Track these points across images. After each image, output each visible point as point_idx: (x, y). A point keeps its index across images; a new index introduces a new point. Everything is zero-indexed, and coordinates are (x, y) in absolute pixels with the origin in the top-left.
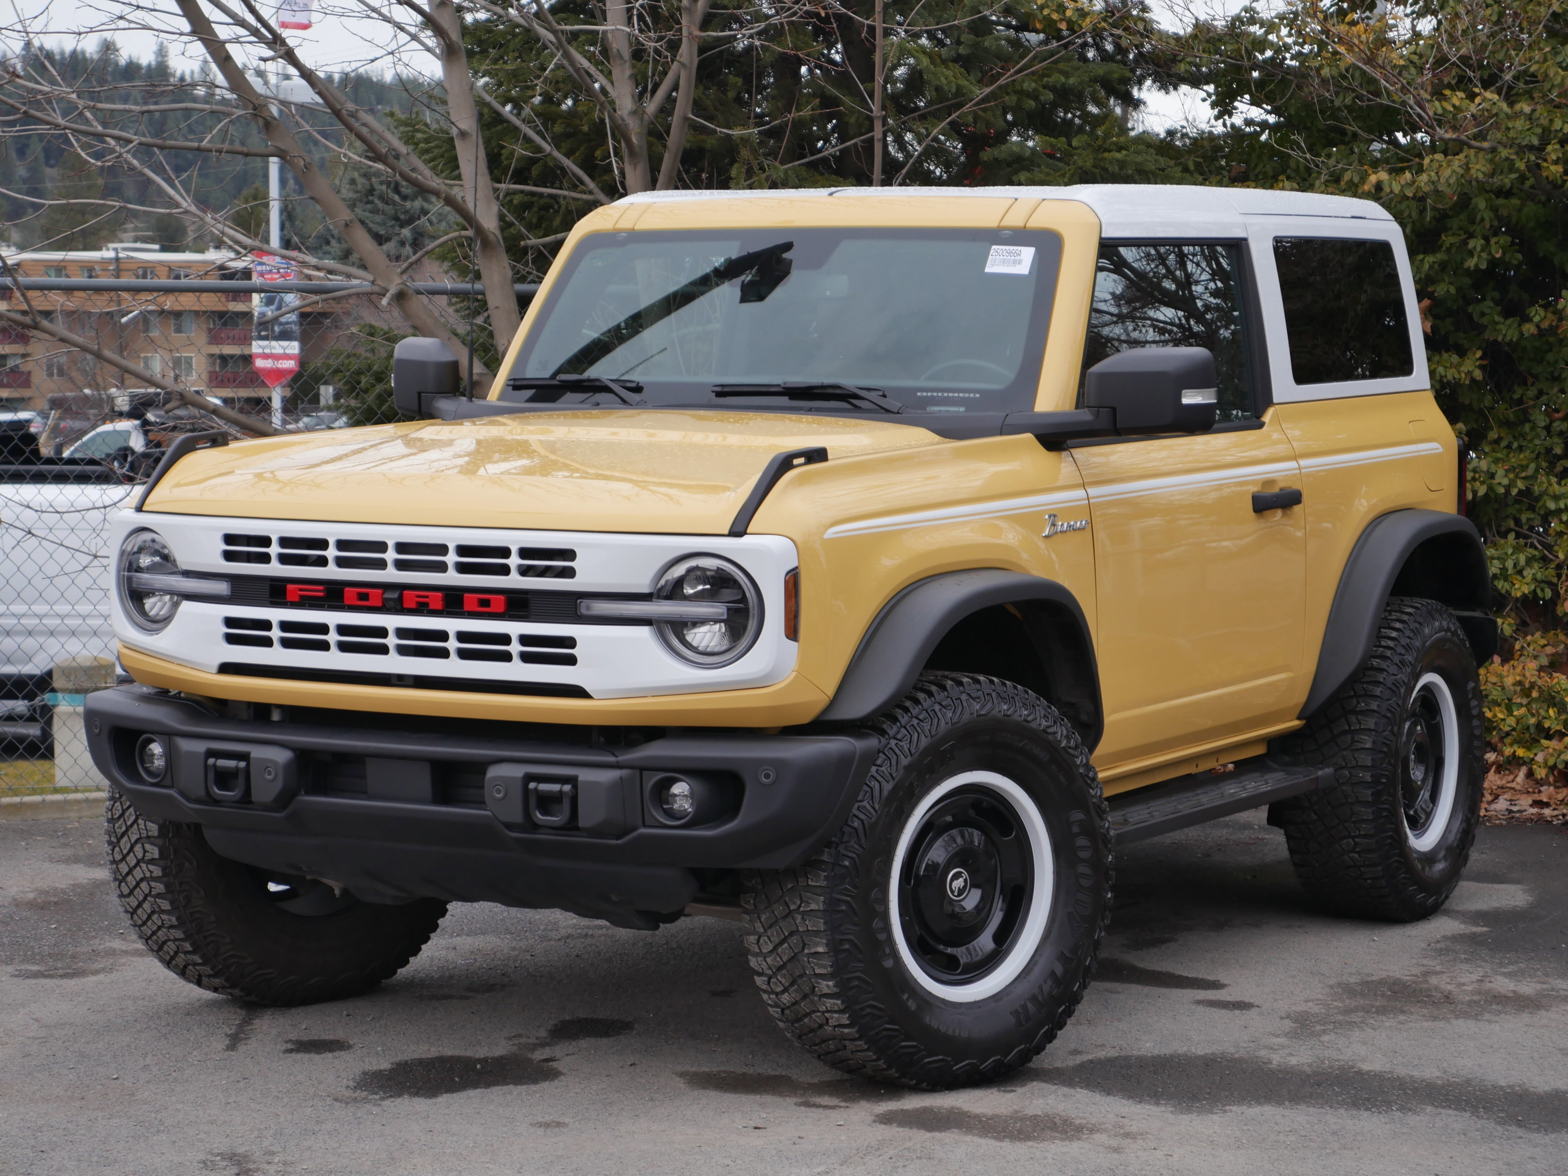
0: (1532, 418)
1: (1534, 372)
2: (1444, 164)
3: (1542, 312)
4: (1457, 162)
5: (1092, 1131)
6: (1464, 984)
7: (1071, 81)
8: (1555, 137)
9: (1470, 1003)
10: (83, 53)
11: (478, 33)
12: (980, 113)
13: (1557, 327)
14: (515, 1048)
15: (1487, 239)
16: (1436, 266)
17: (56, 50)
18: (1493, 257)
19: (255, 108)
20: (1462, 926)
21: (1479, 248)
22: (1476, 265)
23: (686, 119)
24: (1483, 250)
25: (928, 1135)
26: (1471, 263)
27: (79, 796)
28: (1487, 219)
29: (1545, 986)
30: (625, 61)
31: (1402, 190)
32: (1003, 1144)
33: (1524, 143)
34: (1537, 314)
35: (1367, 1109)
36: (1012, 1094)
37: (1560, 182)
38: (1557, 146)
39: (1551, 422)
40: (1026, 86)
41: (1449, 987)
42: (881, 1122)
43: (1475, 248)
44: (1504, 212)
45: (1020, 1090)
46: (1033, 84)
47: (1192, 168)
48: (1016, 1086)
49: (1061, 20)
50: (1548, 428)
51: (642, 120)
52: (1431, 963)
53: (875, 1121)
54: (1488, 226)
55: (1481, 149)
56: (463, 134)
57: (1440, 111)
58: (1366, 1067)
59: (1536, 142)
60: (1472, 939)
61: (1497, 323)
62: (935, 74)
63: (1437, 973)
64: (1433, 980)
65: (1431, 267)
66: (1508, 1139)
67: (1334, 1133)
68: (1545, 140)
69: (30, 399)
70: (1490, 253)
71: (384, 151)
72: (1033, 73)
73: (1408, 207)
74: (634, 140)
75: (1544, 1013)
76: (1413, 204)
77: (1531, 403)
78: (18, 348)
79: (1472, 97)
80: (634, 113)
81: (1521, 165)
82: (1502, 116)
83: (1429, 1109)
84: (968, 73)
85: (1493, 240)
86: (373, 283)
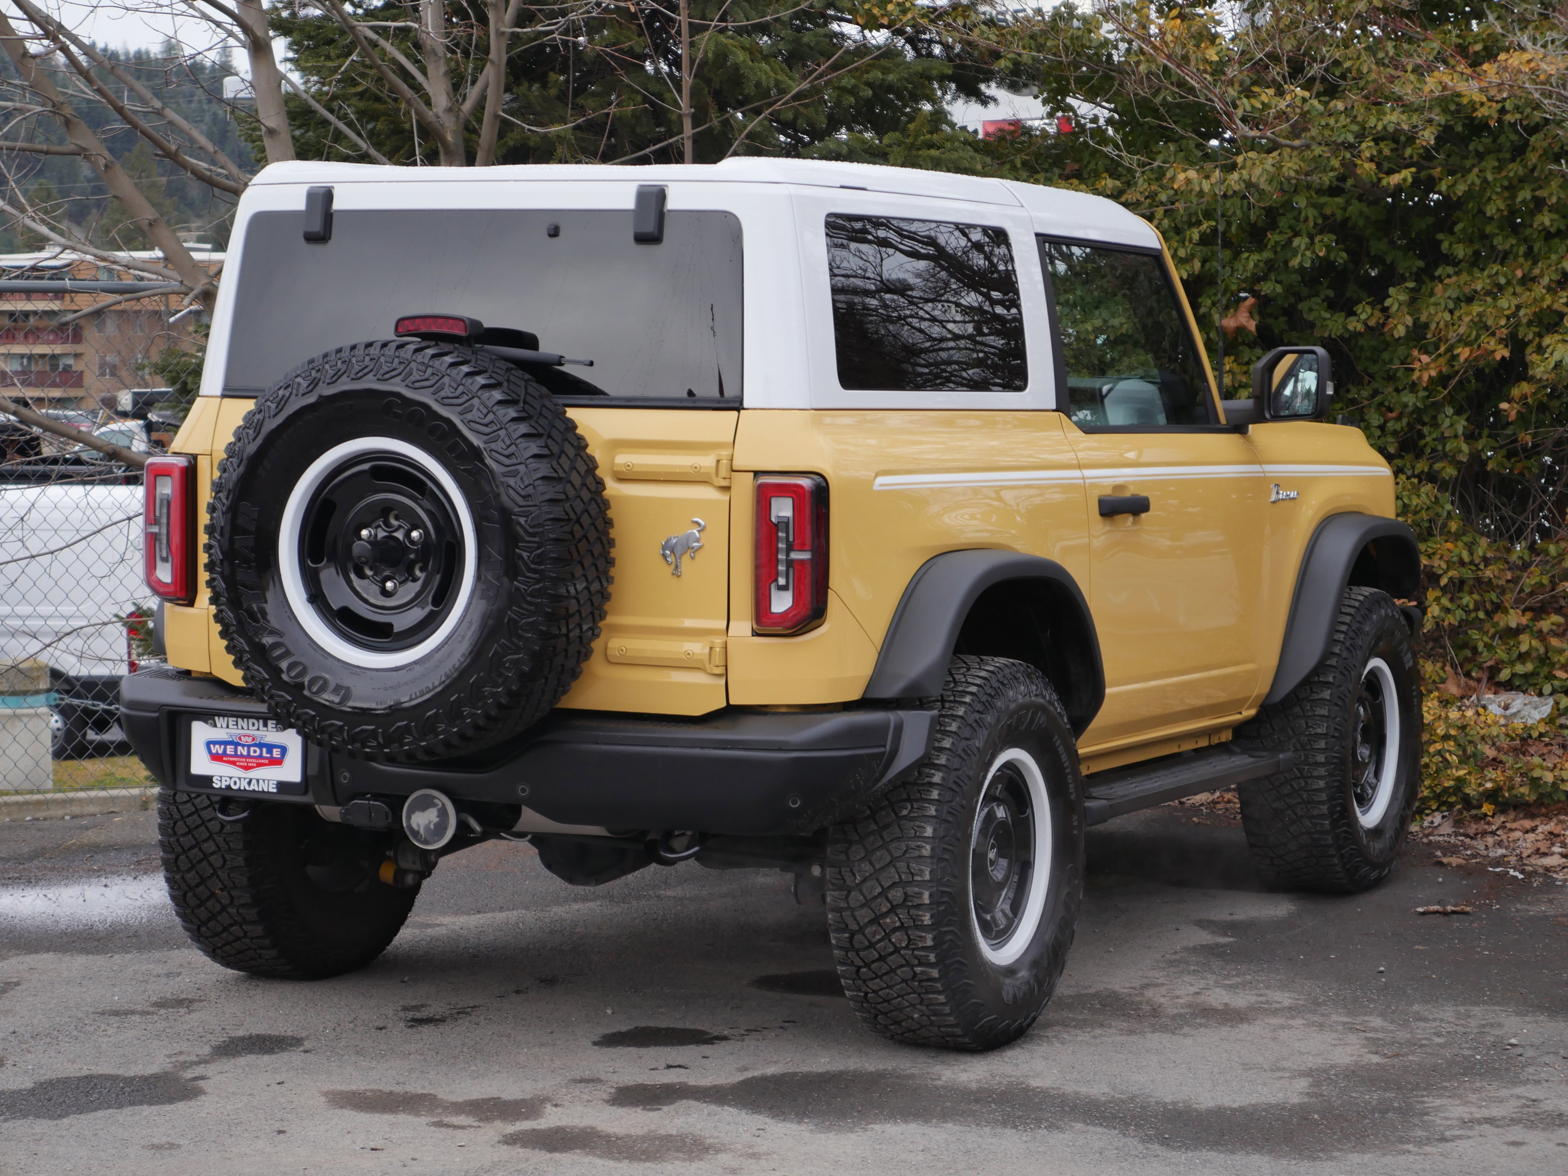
0: (1367, 417)
1: (1370, 371)
2: (1257, 162)
3: (1368, 309)
4: (1271, 159)
5: (718, 1151)
6: (1178, 997)
7: (891, 77)
8: (1370, 134)
9: (1174, 1018)
10: (147, 53)
11: (307, 29)
12: (802, 109)
13: (1384, 325)
14: (170, 1066)
15: (1311, 237)
16: (1261, 265)
17: (121, 51)
18: (1317, 255)
19: (54, 105)
20: (1209, 937)
21: (1303, 247)
22: (1301, 264)
23: (497, 116)
24: (1307, 249)
25: (548, 1155)
26: (1295, 262)
27: (19, 798)
28: (1311, 218)
29: (1261, 999)
30: (440, 58)
31: (1212, 189)
32: (621, 1165)
33: (1340, 140)
34: (1365, 312)
35: (1015, 1127)
36: (655, 1113)
37: (1375, 180)
38: (1372, 144)
39: (1386, 422)
40: (844, 82)
41: (1162, 1000)
42: (506, 1143)
43: (1299, 246)
44: (1328, 211)
45: (665, 1108)
46: (853, 81)
47: (1019, 165)
48: (663, 1105)
49: (883, 16)
50: (1382, 428)
51: (457, 117)
52: (1157, 975)
53: (499, 1142)
54: (1311, 224)
55: (1293, 148)
56: (271, 132)
57: (1248, 108)
58: (1034, 1083)
59: (1351, 138)
60: (1212, 951)
61: (1325, 319)
62: (752, 69)
63: (1156, 985)
64: (1149, 993)
65: (1256, 266)
66: (1144, 1158)
67: (967, 1152)
68: (1360, 136)
69: (82, 398)
70: (1314, 252)
71: (173, 148)
72: (856, 69)
73: (1233, 205)
74: (449, 138)
75: (1245, 1026)
76: (1237, 201)
77: (1366, 403)
78: (69, 348)
79: (1280, 93)
80: (449, 110)
81: (1335, 163)
82: (1315, 113)
83: (1079, 1126)
84: (791, 69)
85: (1317, 239)
86: (182, 282)
